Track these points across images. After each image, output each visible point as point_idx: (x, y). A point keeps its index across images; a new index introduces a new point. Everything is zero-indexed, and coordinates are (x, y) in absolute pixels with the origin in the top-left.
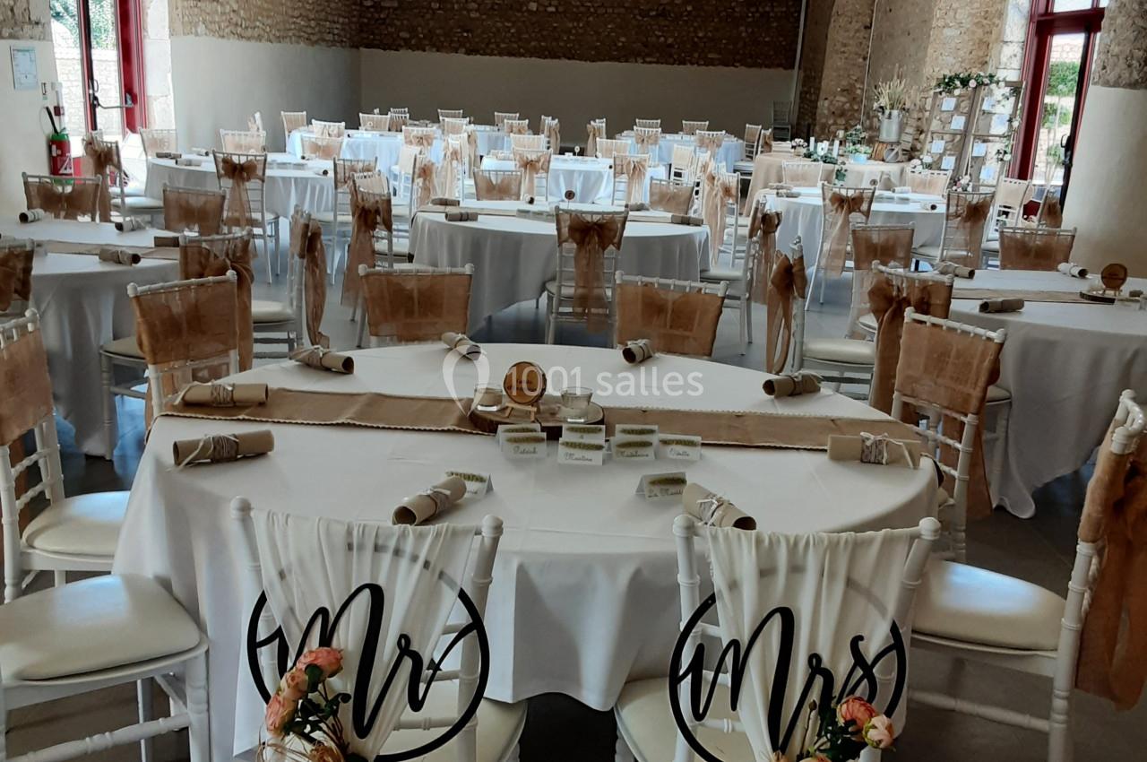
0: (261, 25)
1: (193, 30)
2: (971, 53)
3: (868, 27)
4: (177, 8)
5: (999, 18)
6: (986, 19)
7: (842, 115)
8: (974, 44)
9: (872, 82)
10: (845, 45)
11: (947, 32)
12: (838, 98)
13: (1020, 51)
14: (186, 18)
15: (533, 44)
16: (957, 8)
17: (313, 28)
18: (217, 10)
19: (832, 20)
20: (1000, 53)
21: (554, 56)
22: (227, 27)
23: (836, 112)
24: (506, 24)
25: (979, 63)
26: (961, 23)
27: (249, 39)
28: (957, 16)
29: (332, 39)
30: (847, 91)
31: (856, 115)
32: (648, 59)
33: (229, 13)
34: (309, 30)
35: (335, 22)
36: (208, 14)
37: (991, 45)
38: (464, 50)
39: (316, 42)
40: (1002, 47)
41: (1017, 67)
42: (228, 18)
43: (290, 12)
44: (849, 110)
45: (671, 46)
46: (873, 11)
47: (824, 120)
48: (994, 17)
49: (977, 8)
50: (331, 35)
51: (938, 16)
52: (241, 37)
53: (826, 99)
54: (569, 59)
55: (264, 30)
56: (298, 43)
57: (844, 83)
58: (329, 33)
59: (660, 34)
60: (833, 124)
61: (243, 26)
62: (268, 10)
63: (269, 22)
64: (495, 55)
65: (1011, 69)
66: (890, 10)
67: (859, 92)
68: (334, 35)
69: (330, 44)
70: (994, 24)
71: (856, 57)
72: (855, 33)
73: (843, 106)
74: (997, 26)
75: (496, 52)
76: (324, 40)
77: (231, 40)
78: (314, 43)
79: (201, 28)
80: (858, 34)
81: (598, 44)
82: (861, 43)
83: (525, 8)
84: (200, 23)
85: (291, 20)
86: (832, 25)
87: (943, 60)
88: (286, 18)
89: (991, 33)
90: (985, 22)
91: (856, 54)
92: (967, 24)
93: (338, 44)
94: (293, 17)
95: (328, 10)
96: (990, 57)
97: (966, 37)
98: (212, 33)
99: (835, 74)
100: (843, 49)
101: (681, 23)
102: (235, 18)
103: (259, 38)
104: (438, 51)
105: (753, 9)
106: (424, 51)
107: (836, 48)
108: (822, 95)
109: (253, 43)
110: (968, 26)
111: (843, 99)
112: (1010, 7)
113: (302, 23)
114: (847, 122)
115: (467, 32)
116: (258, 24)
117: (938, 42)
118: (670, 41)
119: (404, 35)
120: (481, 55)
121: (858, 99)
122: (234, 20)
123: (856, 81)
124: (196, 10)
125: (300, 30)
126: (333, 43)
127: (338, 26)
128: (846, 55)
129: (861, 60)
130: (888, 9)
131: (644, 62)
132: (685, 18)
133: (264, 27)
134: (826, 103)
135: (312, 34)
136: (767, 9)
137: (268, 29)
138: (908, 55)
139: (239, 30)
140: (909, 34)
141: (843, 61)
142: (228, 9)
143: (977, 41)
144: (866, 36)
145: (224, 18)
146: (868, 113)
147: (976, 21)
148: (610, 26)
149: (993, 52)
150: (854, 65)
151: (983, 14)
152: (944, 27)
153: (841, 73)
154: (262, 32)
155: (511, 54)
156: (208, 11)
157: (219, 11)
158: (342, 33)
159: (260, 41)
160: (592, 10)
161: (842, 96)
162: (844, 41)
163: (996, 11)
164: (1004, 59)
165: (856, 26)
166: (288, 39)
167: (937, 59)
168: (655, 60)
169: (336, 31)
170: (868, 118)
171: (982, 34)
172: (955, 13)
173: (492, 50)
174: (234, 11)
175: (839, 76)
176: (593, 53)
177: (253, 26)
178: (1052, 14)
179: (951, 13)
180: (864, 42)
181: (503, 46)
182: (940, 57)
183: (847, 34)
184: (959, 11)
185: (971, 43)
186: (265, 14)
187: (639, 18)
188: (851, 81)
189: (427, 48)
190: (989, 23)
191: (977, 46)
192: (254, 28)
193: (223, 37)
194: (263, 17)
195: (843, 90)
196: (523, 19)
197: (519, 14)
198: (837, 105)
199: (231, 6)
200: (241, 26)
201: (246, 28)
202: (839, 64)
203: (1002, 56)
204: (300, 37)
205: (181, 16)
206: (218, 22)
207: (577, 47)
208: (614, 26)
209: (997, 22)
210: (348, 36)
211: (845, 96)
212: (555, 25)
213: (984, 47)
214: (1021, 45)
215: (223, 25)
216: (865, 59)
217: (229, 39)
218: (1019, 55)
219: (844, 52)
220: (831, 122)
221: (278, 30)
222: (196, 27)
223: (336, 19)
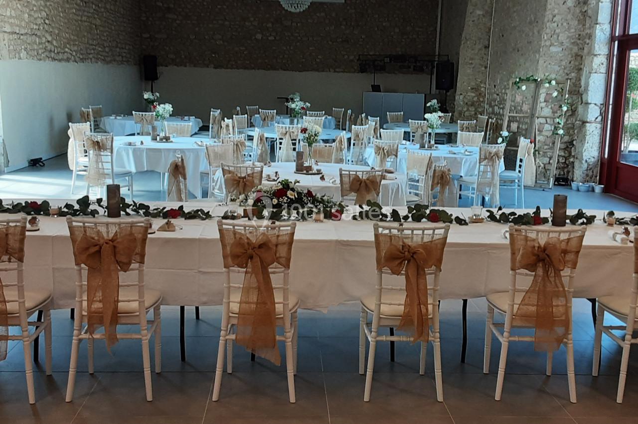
0: (69, 51)
1: (17, 56)
2: (570, 63)
3: (487, 47)
4: (4, 40)
5: (589, 39)
6: (579, 39)
7: (472, 105)
8: (572, 57)
9: (492, 83)
10: (471, 59)
11: (553, 49)
12: (469, 94)
13: (606, 61)
14: (11, 47)
15: (260, 61)
16: (559, 33)
17: (108, 53)
18: (35, 41)
19: (462, 43)
20: (592, 62)
21: (273, 68)
22: (43, 53)
23: (468, 103)
24: (242, 48)
25: (576, 70)
26: (563, 43)
27: (60, 60)
28: (559, 38)
29: (121, 59)
30: (475, 89)
31: (482, 105)
32: (337, 70)
33: (45, 43)
34: (104, 54)
35: (123, 48)
36: (29, 44)
37: (584, 57)
38: (213, 66)
39: (110, 62)
40: (593, 58)
41: (604, 72)
42: (44, 46)
43: (90, 42)
44: (477, 102)
45: (352, 61)
46: (490, 37)
47: (460, 109)
48: (585, 38)
49: (573, 32)
50: (121, 57)
51: (545, 38)
52: (54, 59)
53: (461, 94)
54: (285, 70)
55: (71, 54)
56: (97, 62)
57: (473, 84)
58: (119, 56)
59: (345, 53)
60: (467, 111)
61: (56, 52)
62: (75, 40)
63: (76, 48)
64: (235, 69)
65: (600, 73)
66: (503, 36)
67: (482, 89)
68: (122, 57)
69: (120, 63)
70: (585, 42)
71: (480, 66)
72: (479, 51)
73: (473, 98)
74: (588, 44)
75: (235, 67)
76: (115, 61)
77: (47, 61)
78: (108, 63)
79: (23, 54)
80: (480, 52)
81: (304, 60)
82: (483, 58)
83: (254, 38)
84: (23, 50)
85: (91, 47)
86: (462, 46)
87: (551, 68)
88: (88, 46)
89: (583, 49)
90: (578, 41)
91: (480, 65)
92: (567, 44)
93: (125, 63)
94: (92, 45)
95: (118, 40)
96: (584, 66)
97: (567, 53)
98: (31, 58)
99: (466, 78)
100: (470, 62)
101: (358, 45)
102: (49, 47)
103: (68, 60)
104: (195, 66)
105: (405, 37)
106: (186, 66)
107: (466, 61)
108: (458, 92)
109: (64, 63)
110: (568, 45)
111: (473, 95)
112: (597, 31)
113: (100, 49)
114: (476, 109)
115: (215, 53)
116: (67, 50)
117: (547, 56)
118: (352, 58)
119: (172, 56)
120: (225, 69)
121: (483, 94)
122: (49, 48)
123: (481, 82)
124: (19, 41)
125: (98, 54)
126: (122, 62)
127: (126, 51)
128: (473, 66)
129: (483, 69)
130: (501, 35)
131: (335, 71)
132: (361, 43)
133: (71, 52)
134: (461, 97)
135: (107, 56)
136: (414, 36)
137: (74, 53)
138: (518, 64)
139: (53, 55)
140: (518, 51)
141: (471, 69)
142: (44, 40)
143: (574, 55)
144: (486, 53)
145: (41, 46)
146: (491, 103)
147: (573, 41)
148: (311, 49)
149: (587, 62)
150: (479, 72)
151: (577, 36)
152: (550, 46)
153: (471, 77)
154: (70, 56)
155: (245, 68)
156: (28, 42)
157: (38, 41)
158: (128, 56)
159: (68, 62)
160: (299, 38)
161: (472, 92)
162: (472, 56)
163: (586, 35)
164: (595, 66)
165: (478, 47)
166: (90, 60)
167: (546, 67)
168: (342, 70)
169: (124, 54)
170: (490, 106)
171: (577, 50)
172: (558, 37)
173: (232, 65)
174: (48, 41)
175: (469, 79)
176: (301, 66)
177: (63, 51)
178: (628, 35)
179: (555, 36)
180: (485, 56)
181: (239, 62)
182: (549, 66)
183: (473, 52)
184: (561, 35)
185: (570, 56)
186: (72, 43)
187: (330, 43)
188: (477, 83)
189: (188, 64)
190: (581, 42)
191: (574, 58)
192: (64, 53)
193: (41, 60)
194: (70, 45)
195: (472, 89)
196: (253, 45)
197: (249, 42)
198: (468, 98)
199: (46, 38)
200: (54, 52)
201: (58, 53)
202: (469, 71)
203: (593, 65)
204: (98, 59)
205: (7, 45)
206: (37, 49)
207: (289, 62)
208: (313, 48)
209: (588, 41)
210: (132, 57)
211: (474, 93)
212: (274, 48)
213: (579, 58)
214: (606, 56)
215: (40, 52)
216: (486, 68)
217: (45, 61)
218: (605, 64)
219: (472, 63)
220: (465, 109)
221: (82, 54)
222: (19, 54)
223: (124, 46)
